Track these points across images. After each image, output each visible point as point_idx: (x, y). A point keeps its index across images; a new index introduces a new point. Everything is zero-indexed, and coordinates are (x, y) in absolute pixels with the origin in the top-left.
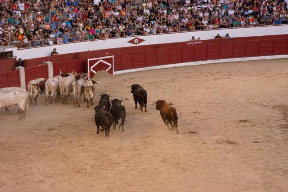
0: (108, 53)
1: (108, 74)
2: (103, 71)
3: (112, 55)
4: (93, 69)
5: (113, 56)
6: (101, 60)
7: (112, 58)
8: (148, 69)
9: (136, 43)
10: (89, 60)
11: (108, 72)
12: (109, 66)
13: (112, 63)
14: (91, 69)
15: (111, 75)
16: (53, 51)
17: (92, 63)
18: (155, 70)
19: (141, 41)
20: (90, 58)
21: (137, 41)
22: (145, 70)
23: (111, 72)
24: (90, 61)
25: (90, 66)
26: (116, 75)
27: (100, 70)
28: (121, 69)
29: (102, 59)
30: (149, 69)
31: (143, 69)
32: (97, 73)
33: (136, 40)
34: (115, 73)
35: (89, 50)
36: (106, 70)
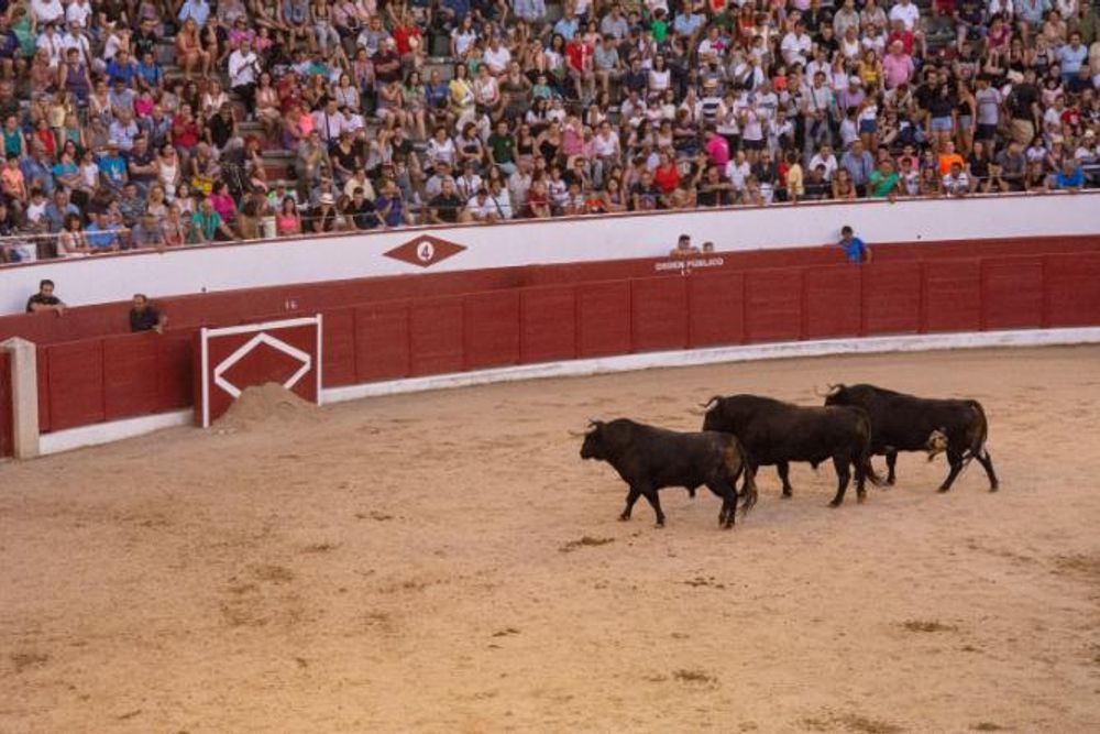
0: (293, 306)
1: (295, 400)
2: (271, 386)
3: (314, 315)
4: (224, 375)
5: (318, 320)
6: (261, 334)
7: (314, 327)
8: (475, 381)
9: (424, 259)
10: (206, 334)
11: (294, 389)
12: (300, 364)
13: (312, 351)
14: (215, 376)
15: (312, 405)
16: (36, 291)
17: (221, 348)
18: (511, 383)
19: (445, 249)
20: (211, 327)
21: (431, 251)
22: (468, 382)
23: (306, 390)
24: (210, 340)
25: (213, 364)
26: (330, 407)
27: (258, 383)
28: (357, 379)
29: (268, 332)
30: (484, 380)
31: (452, 379)
32: (241, 397)
33: (426, 248)
34: (326, 395)
35: (207, 291)
36: (283, 382)
